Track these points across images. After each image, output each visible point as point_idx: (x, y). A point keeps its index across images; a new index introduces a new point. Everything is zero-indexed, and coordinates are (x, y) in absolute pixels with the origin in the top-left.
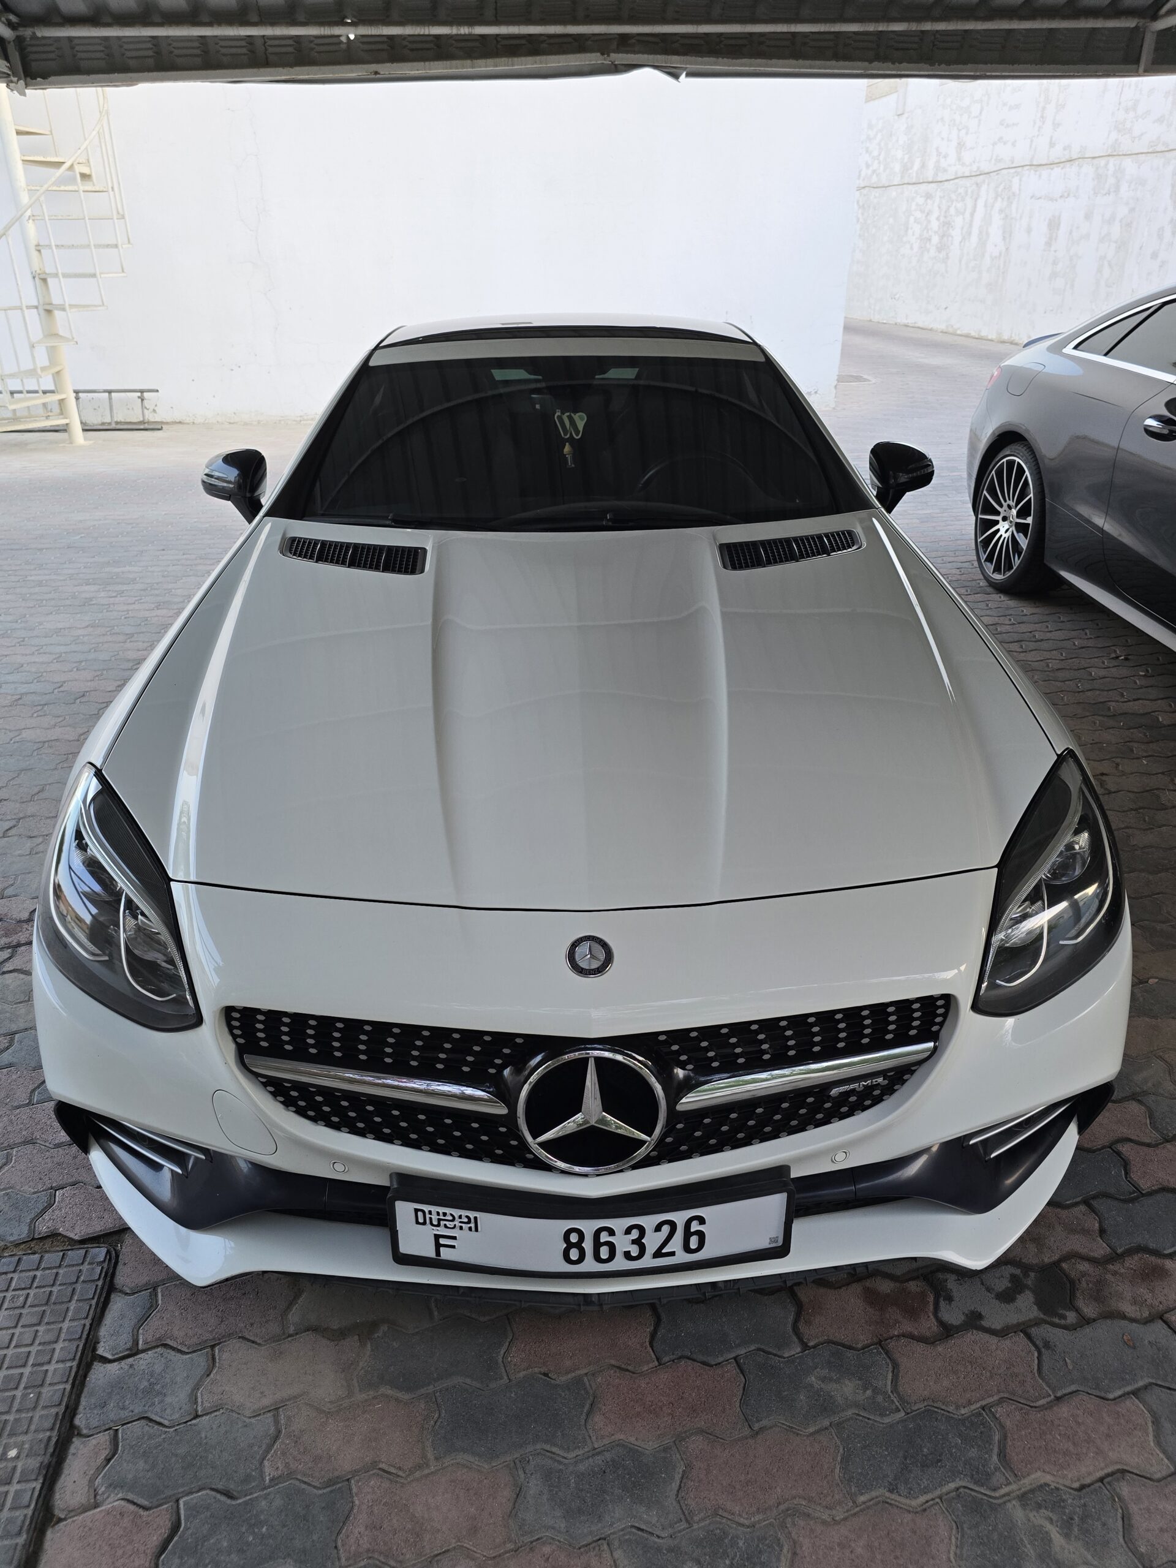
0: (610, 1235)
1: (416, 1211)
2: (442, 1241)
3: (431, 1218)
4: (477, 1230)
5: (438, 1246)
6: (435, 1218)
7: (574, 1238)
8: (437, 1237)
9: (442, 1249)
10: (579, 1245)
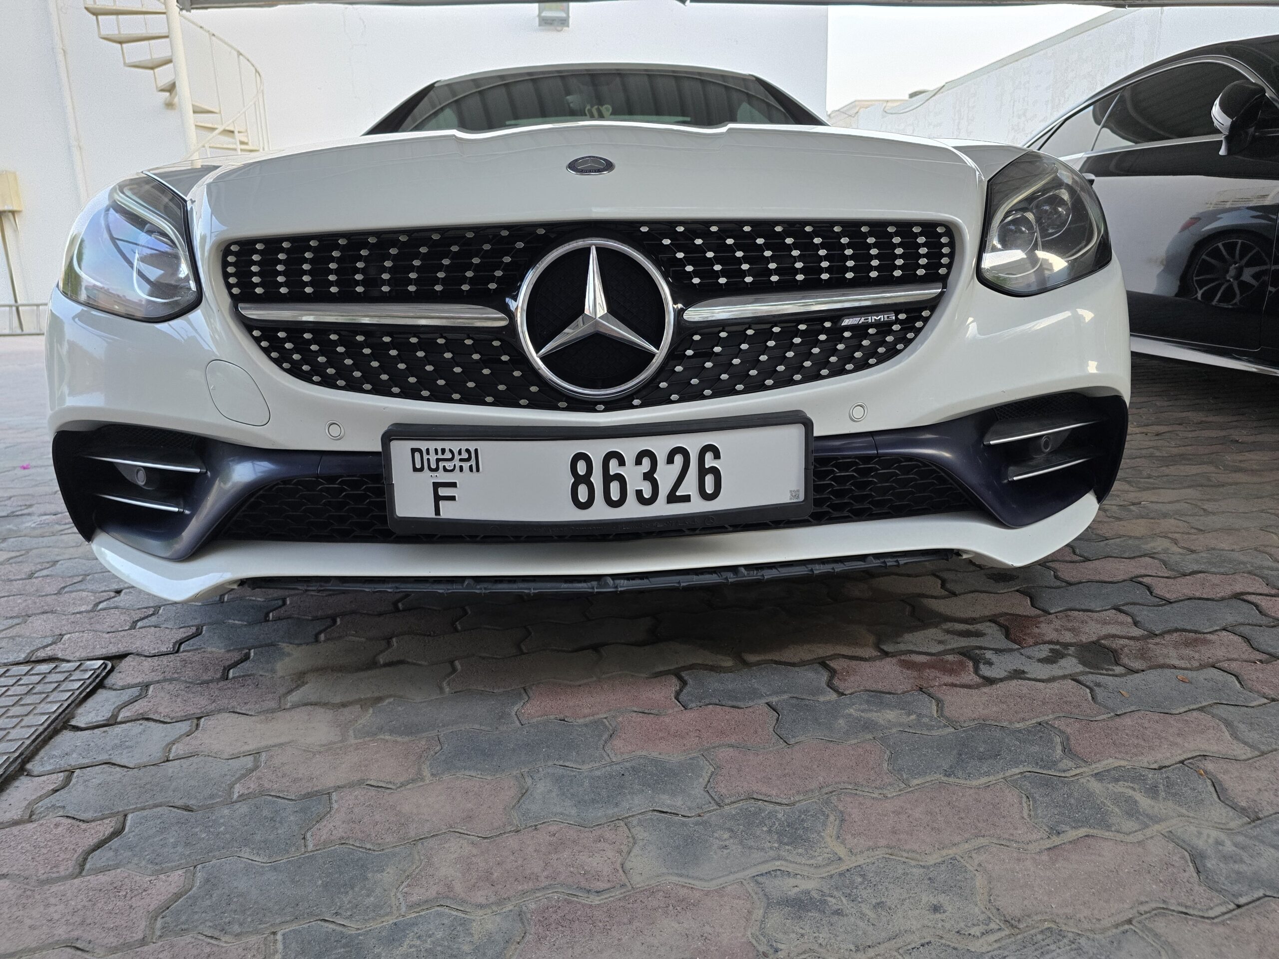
0: (620, 465)
1: (413, 451)
2: (442, 492)
3: (428, 460)
4: (478, 470)
5: (438, 498)
6: (433, 458)
7: (581, 468)
8: (436, 486)
9: (442, 504)
10: (586, 479)
